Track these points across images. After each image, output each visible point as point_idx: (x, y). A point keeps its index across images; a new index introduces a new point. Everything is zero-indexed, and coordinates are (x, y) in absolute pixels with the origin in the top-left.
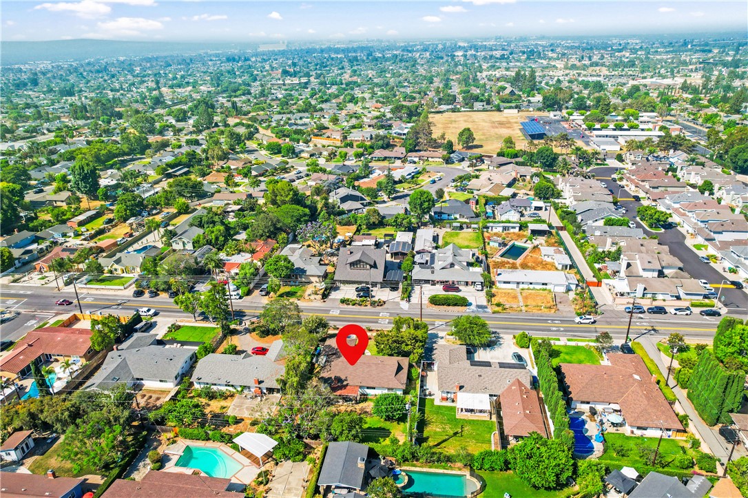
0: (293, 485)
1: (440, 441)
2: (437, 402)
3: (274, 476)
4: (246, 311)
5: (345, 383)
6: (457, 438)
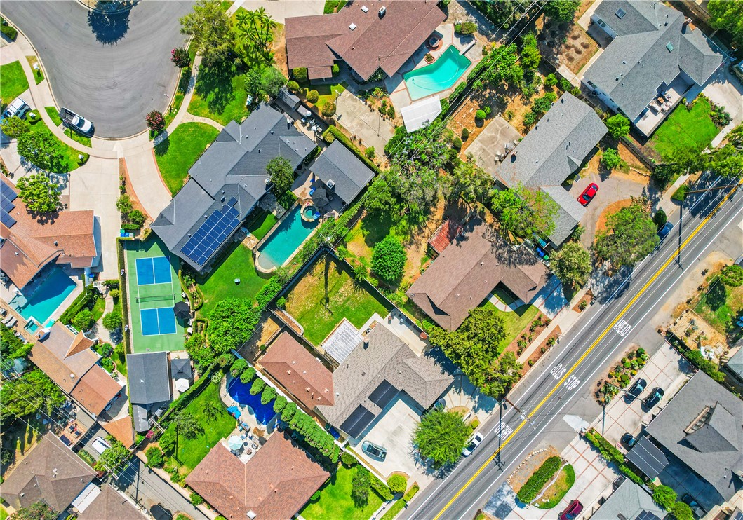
0: (364, 131)
2: (376, 317)
3: (384, 120)
5: (455, 241)
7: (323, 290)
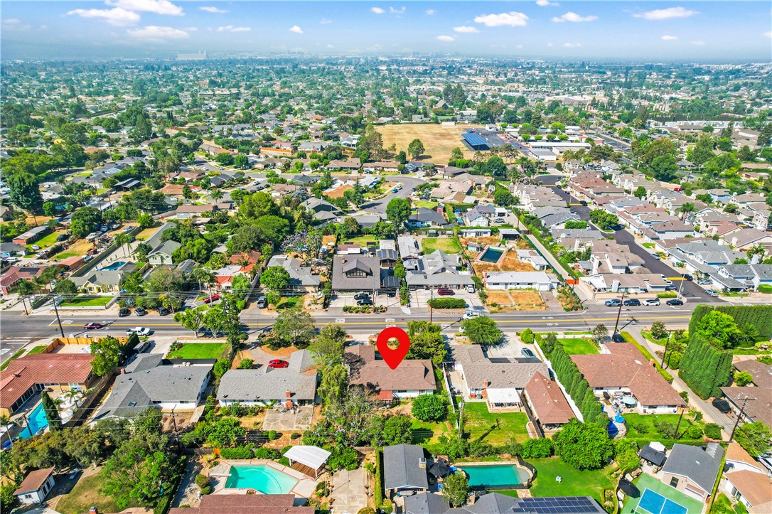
0: (355, 492)
1: (481, 435)
2: (467, 400)
3: (333, 487)
4: (248, 324)
5: (377, 389)
6: (496, 432)
7: (491, 434)
